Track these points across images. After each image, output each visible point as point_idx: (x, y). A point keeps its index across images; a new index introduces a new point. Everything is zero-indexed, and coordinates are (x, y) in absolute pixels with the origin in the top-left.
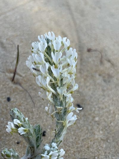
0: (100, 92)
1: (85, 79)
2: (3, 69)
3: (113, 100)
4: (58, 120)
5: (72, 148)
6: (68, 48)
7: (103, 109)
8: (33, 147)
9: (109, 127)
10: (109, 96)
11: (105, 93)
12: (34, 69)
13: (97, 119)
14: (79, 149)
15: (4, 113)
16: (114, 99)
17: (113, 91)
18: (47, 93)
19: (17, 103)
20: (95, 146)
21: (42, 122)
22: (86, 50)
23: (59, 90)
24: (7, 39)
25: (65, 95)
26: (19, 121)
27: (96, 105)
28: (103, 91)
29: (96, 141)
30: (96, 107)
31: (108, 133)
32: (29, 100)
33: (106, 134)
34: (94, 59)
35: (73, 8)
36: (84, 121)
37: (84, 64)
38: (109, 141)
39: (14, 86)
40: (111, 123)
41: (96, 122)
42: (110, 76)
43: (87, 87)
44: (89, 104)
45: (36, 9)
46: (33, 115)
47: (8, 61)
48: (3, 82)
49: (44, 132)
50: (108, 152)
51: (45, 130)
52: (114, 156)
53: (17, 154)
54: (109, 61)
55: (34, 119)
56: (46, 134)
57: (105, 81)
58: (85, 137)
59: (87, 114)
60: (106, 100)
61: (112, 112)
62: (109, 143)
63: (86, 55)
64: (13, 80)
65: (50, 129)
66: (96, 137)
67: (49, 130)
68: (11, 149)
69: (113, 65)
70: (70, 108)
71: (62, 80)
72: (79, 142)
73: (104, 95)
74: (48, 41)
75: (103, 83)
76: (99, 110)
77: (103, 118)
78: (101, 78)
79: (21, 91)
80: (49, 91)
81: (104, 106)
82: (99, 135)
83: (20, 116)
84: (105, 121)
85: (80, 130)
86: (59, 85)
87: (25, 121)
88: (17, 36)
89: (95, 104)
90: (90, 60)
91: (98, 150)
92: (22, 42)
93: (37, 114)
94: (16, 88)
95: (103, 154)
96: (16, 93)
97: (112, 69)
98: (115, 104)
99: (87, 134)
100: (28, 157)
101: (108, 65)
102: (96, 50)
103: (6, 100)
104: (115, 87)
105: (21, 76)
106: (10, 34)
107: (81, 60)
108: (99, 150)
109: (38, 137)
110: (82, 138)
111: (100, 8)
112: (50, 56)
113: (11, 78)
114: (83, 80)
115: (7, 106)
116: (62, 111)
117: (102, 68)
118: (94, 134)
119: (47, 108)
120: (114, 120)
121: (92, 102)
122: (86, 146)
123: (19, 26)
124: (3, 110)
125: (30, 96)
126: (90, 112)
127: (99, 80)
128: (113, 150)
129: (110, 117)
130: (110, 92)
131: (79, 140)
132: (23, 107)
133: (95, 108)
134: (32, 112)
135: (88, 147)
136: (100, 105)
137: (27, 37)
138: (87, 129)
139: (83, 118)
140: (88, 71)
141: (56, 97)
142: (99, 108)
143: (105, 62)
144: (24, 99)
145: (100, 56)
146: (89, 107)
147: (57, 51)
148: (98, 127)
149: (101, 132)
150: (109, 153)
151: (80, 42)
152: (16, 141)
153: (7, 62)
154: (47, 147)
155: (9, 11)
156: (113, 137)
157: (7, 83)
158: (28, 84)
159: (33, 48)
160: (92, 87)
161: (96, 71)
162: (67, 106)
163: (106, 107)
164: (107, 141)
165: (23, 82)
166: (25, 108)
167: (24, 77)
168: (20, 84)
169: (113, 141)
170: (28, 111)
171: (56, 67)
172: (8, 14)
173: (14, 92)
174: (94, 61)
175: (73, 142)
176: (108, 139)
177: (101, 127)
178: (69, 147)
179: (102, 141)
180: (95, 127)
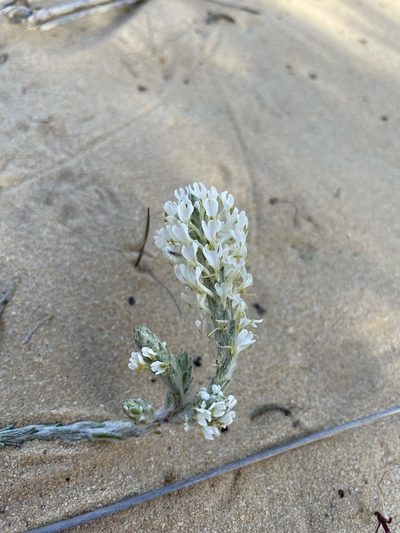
0: (295, 280)
1: (267, 256)
2: (117, 245)
3: (319, 294)
4: (220, 344)
5: (249, 386)
6: (232, 211)
7: (301, 310)
8: (178, 393)
9: (314, 343)
10: (310, 286)
11: (305, 281)
12: (171, 253)
13: (291, 330)
14: (261, 387)
15: (125, 326)
16: (321, 291)
17: (318, 276)
18: (198, 296)
19: (146, 307)
20: (289, 380)
21: (194, 340)
22: (266, 199)
23: (219, 290)
24: (120, 186)
25: (230, 297)
26: (151, 351)
27: (289, 303)
28: (301, 276)
29: (291, 371)
30: (289, 307)
31: (312, 355)
32: (169, 300)
33: (309, 357)
34: (282, 216)
35: (239, 117)
36: (268, 335)
37: (264, 227)
38: (313, 369)
39: (140, 276)
40: (316, 336)
41: (289, 335)
42: (311, 248)
43: (271, 270)
44: (276, 303)
45: (170, 121)
46: (177, 329)
47: (125, 228)
48: (119, 269)
49: (199, 359)
50: (312, 389)
51: (199, 355)
52: (324, 397)
53: (150, 406)
54: (310, 219)
55: (180, 336)
56: (202, 362)
57: (303, 257)
58: (272, 364)
59: (273, 322)
60: (306, 293)
61: (317, 316)
62: (315, 373)
63: (267, 209)
64: (137, 264)
65: (208, 352)
66: (291, 363)
67: (206, 355)
68: (139, 400)
69: (317, 226)
70: (242, 321)
71: (222, 269)
72: (262, 374)
73: (302, 285)
74: (193, 199)
75: (300, 263)
76: (294, 314)
77: (301, 328)
78: (296, 253)
79: (152, 284)
80: (200, 293)
81: (302, 306)
82: (296, 359)
83: (152, 341)
84: (305, 334)
85: (262, 353)
86: (219, 280)
87: (161, 349)
88: (138, 178)
89: (286, 301)
90: (275, 218)
91: (296, 388)
92: (148, 189)
93: (184, 326)
94: (144, 279)
95: (305, 394)
96: (144, 289)
97: (316, 234)
98: (322, 302)
99: (275, 358)
100: (170, 409)
101: (307, 227)
102: (285, 201)
103: (126, 302)
104: (322, 269)
105: (150, 256)
106: (125, 174)
107: (258, 219)
108: (298, 387)
109: (186, 374)
110: (265, 367)
111: (289, 114)
112: (199, 226)
113: (133, 262)
114: (262, 257)
115: (130, 314)
116: (227, 328)
117: (296, 233)
118: (288, 359)
119: (198, 323)
120: (321, 332)
121: (281, 300)
122: (275, 381)
123: (140, 157)
124: (123, 321)
125: (169, 292)
126: (277, 318)
127: (293, 256)
128: (322, 386)
129: (314, 325)
130: (313, 279)
131: (261, 370)
132: (158, 315)
133: (287, 310)
134: (175, 323)
135: (277, 383)
136: (296, 305)
137: (157, 179)
138: (275, 350)
139: (265, 330)
140: (271, 240)
141: (214, 302)
142: (294, 309)
143: (303, 221)
144: (158, 300)
145: (294, 210)
146: (275, 309)
147: (211, 218)
148: (293, 346)
149: (299, 354)
150: (315, 392)
151: (255, 184)
152: (150, 378)
153: (123, 230)
154: (205, 395)
155: (121, 128)
156: (320, 362)
157: (127, 271)
158: (164, 271)
159: (166, 215)
160: (279, 270)
161: (286, 240)
162: (235, 318)
163: (306, 308)
164: (311, 370)
165: (156, 267)
166: (162, 317)
167: (156, 258)
168: (150, 272)
169: (322, 369)
170: (167, 321)
171: (211, 248)
172: (119, 134)
173: (140, 287)
174: (281, 220)
175: (250, 374)
176: (311, 366)
177: (298, 345)
178: (244, 384)
179: (301, 371)
180: (288, 346)
